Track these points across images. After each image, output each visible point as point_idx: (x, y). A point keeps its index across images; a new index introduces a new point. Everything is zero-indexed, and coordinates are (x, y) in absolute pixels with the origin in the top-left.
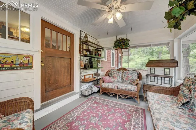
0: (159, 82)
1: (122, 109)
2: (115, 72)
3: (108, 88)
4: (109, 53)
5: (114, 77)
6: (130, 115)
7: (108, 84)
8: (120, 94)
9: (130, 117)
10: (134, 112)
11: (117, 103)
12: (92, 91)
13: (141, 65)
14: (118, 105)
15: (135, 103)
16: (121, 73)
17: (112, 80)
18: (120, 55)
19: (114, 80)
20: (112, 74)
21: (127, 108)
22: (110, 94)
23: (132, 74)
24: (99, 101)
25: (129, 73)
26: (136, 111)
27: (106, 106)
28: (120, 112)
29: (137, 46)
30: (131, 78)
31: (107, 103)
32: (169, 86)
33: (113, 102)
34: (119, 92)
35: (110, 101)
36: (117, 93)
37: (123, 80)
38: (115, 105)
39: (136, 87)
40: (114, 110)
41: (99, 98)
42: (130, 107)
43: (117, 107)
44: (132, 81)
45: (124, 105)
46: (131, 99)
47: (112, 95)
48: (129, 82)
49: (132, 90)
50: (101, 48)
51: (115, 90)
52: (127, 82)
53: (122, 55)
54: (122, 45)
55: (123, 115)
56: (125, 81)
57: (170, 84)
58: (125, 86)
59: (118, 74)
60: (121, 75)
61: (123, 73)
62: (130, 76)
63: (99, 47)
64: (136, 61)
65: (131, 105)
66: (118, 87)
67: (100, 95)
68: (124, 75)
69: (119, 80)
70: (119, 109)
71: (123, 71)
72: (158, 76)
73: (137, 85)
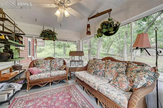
0: (77, 64)
1: (60, 92)
2: (43, 62)
3: (40, 79)
4: (26, 40)
5: (42, 67)
6: (69, 93)
7: (39, 75)
8: (53, 81)
9: (70, 93)
10: (70, 89)
11: (53, 90)
12: (14, 90)
13: (53, 55)
14: (55, 91)
15: (65, 83)
16: (49, 62)
17: (41, 70)
18: (35, 44)
19: (42, 69)
20: (39, 64)
21: (63, 89)
22: (43, 85)
23: (59, 61)
24: (31, 98)
25: (56, 61)
26: (70, 88)
27: (45, 97)
28: (61, 95)
29: (59, 40)
30: (58, 65)
31: (44, 94)
32: (81, 66)
33: (49, 91)
34: (52, 79)
35: (45, 92)
36: (49, 81)
37: (52, 68)
38: (52, 93)
39: (65, 71)
40: (55, 96)
41: (28, 95)
42: (65, 87)
43: (55, 92)
44: (60, 67)
45: (60, 88)
46: (61, 82)
47: (45, 85)
48: (58, 69)
49: (63, 74)
50: (23, 33)
51: (47, 79)
52: (56, 69)
53: (36, 45)
54: (51, 36)
55: (65, 96)
56: (54, 68)
57: (82, 65)
58: (58, 72)
59: (46, 63)
60: (49, 64)
61: (51, 62)
62: (58, 63)
63: (21, 33)
64: (48, 51)
65: (64, 86)
66: (51, 75)
67: (27, 91)
68: (52, 63)
69: (48, 69)
70: (58, 94)
71: (51, 60)
72: (76, 61)
73: (65, 69)
